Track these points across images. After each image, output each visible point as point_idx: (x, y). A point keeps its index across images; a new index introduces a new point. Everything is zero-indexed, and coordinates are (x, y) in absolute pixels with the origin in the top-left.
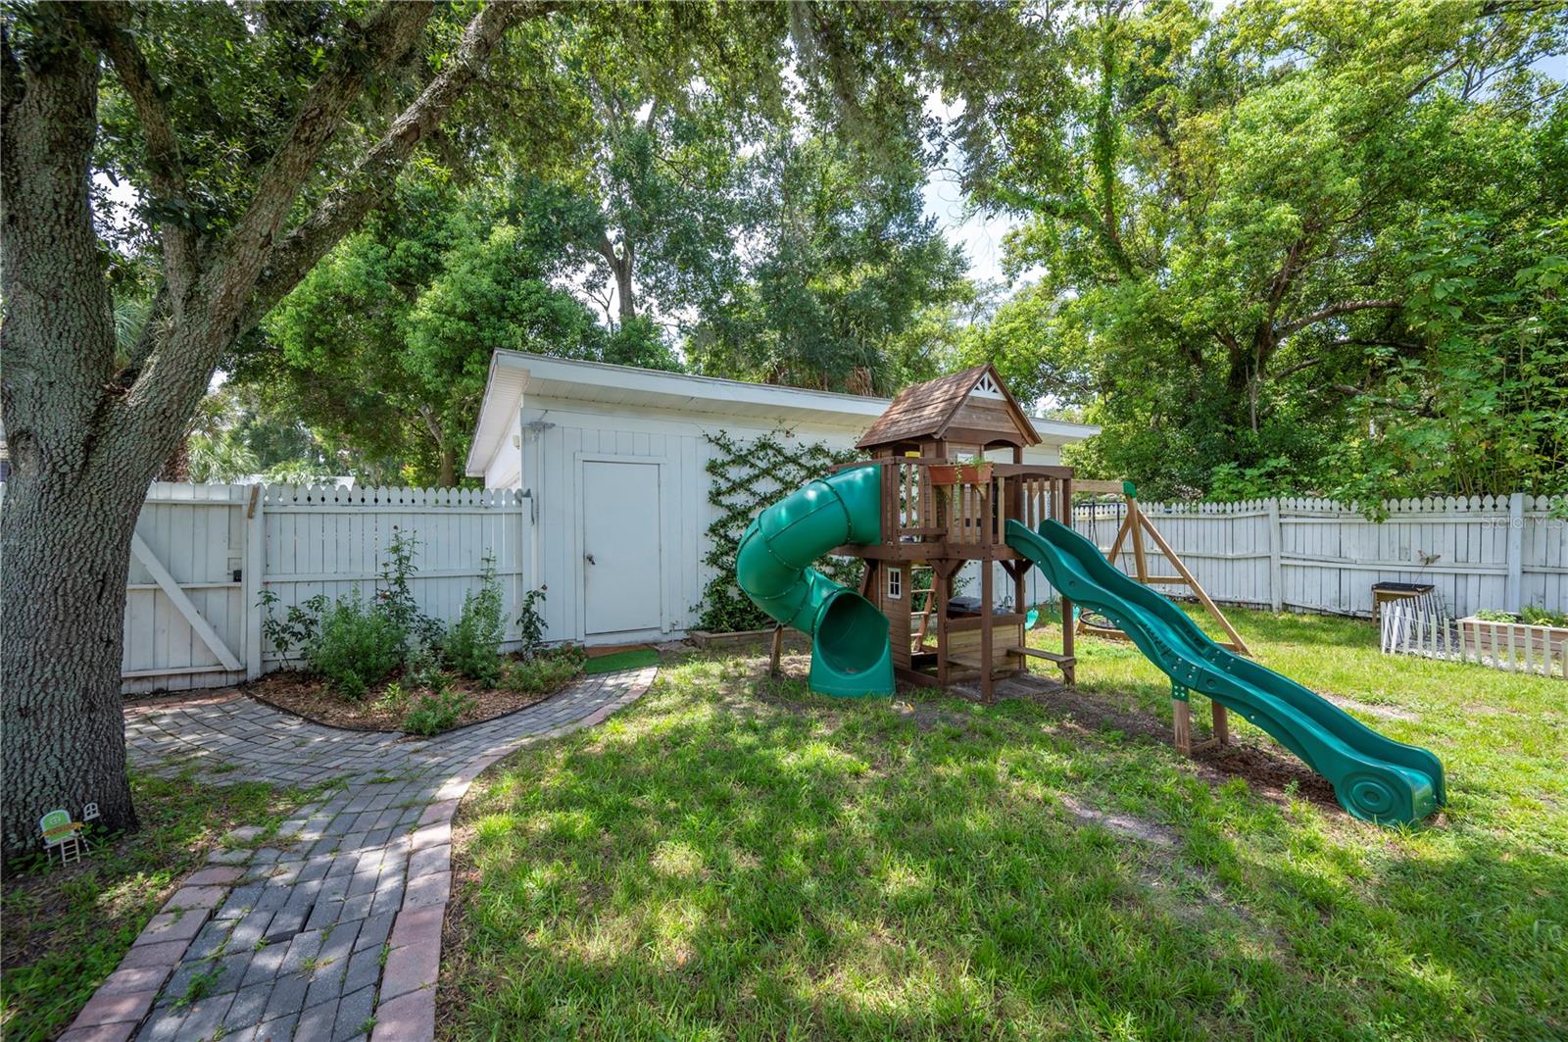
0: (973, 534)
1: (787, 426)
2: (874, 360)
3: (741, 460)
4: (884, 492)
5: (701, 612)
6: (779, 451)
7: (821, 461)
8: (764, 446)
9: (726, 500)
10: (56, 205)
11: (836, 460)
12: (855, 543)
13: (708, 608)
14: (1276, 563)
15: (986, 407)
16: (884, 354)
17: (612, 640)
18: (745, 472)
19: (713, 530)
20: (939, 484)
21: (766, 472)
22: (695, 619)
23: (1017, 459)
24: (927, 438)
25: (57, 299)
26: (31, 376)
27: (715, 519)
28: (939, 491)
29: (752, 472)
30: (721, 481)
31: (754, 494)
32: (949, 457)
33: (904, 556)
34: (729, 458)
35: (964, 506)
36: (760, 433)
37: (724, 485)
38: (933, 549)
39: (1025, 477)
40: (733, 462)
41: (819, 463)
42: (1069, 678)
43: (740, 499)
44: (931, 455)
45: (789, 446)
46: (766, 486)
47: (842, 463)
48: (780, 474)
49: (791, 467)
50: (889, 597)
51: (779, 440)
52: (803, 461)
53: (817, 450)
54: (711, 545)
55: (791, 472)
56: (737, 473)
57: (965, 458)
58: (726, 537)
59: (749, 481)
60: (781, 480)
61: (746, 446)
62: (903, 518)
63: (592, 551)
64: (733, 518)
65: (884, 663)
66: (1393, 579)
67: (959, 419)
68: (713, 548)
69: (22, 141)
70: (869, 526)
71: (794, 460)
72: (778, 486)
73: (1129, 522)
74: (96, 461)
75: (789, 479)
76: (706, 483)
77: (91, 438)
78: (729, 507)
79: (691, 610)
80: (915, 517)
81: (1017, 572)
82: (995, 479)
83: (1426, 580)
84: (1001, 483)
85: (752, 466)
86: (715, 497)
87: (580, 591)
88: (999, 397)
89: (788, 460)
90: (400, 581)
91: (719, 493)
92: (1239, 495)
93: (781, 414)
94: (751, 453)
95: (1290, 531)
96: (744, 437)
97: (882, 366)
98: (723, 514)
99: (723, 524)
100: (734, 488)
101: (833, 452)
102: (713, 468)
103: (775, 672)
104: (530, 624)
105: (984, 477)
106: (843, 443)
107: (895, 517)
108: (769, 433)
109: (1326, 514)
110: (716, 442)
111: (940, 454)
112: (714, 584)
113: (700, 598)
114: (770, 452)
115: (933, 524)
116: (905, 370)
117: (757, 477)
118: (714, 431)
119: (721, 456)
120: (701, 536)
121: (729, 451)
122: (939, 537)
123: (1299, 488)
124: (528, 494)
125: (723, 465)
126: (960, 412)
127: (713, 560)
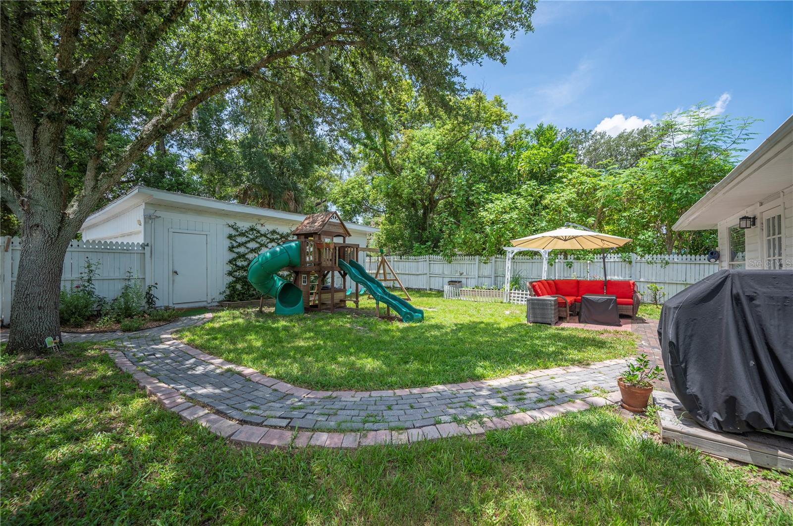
0: (329, 264)
1: (262, 222)
2: (295, 188)
3: (242, 234)
4: (301, 250)
5: (225, 294)
6: (258, 232)
7: (276, 236)
8: (252, 229)
9: (236, 250)
10: (50, 158)
11: (282, 236)
12: (291, 266)
13: (228, 292)
14: (428, 275)
15: (334, 225)
16: (301, 186)
17: (185, 306)
18: (244, 239)
19: (230, 262)
20: (319, 248)
21: (253, 240)
22: (222, 297)
23: (344, 242)
24: (316, 233)
25: (49, 185)
26: (41, 208)
27: (231, 258)
28: (319, 250)
29: (247, 239)
30: (234, 242)
31: (248, 248)
32: (322, 240)
33: (308, 270)
34: (237, 234)
35: (327, 256)
36: (251, 224)
37: (235, 244)
38: (317, 268)
39: (346, 247)
40: (239, 235)
41: (275, 237)
42: (357, 307)
43: (242, 250)
44: (317, 239)
45: (263, 230)
46: (253, 245)
47: (285, 238)
48: (259, 241)
49: (263, 238)
50: (303, 284)
51: (259, 227)
52: (268, 236)
53: (274, 232)
54: (229, 268)
55: (264, 240)
56: (241, 240)
57: (327, 240)
58: (236, 265)
59: (246, 243)
60: (259, 243)
61: (244, 229)
62: (308, 259)
63: (176, 269)
64: (239, 257)
65: (301, 304)
66: (454, 280)
67: (326, 228)
68: (230, 269)
69: (41, 139)
70: (296, 260)
71: (265, 235)
72: (258, 245)
73: (381, 262)
74: (61, 234)
75: (262, 243)
76: (227, 243)
77: (60, 227)
78: (237, 253)
79: (220, 293)
80: (311, 259)
81: (344, 276)
82: (335, 247)
83: (459, 280)
84: (337, 248)
85: (247, 237)
86: (231, 249)
87: (171, 286)
88: (339, 221)
89: (262, 235)
90: (89, 280)
91: (233, 247)
92: (420, 254)
93: (260, 217)
94: (246, 232)
95: (432, 265)
96: (244, 225)
97: (300, 191)
98: (235, 255)
99: (235, 259)
100: (240, 245)
101: (280, 233)
102: (230, 237)
103: (261, 311)
104: (150, 299)
105: (332, 247)
106: (284, 229)
107: (305, 258)
108: (254, 224)
109: (440, 260)
110: (232, 227)
111: (320, 238)
112: (230, 283)
113: (224, 289)
114: (255, 232)
115: (317, 260)
116: (310, 192)
117: (249, 241)
118: (231, 222)
119: (234, 233)
120: (225, 264)
121: (237, 231)
122: (319, 264)
123: (434, 252)
124: (147, 245)
125: (235, 236)
126: (326, 226)
127: (230, 274)
